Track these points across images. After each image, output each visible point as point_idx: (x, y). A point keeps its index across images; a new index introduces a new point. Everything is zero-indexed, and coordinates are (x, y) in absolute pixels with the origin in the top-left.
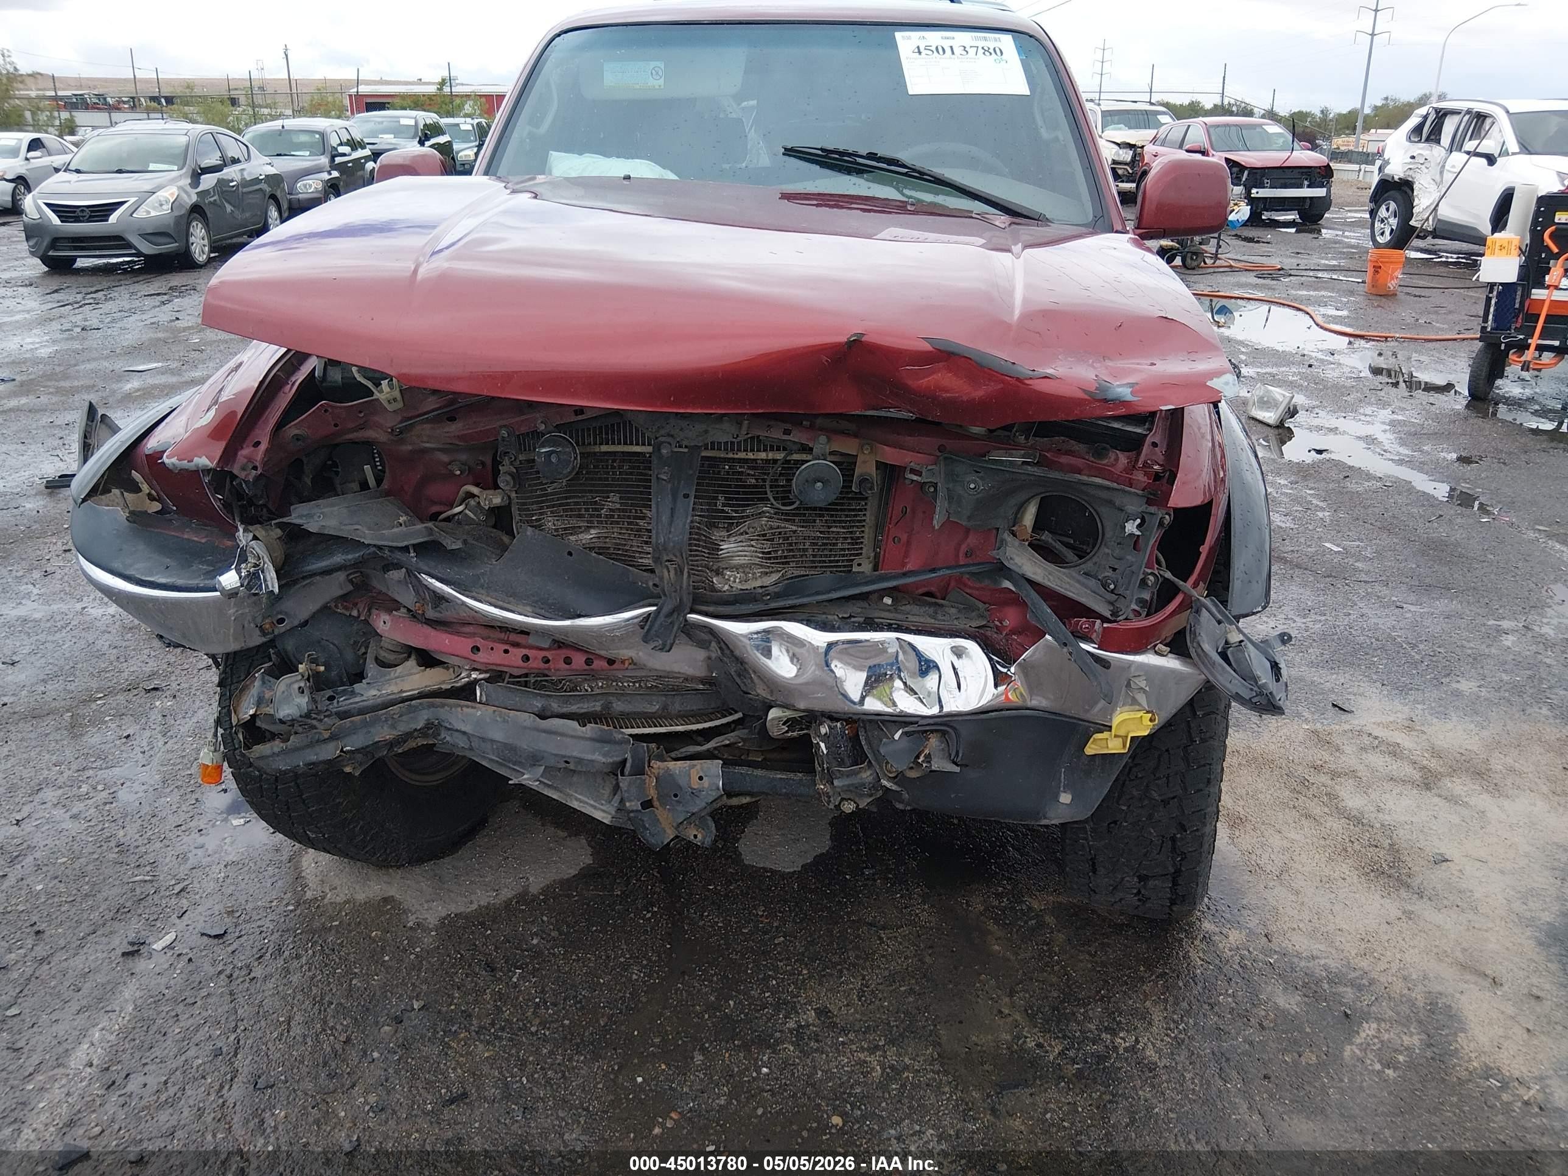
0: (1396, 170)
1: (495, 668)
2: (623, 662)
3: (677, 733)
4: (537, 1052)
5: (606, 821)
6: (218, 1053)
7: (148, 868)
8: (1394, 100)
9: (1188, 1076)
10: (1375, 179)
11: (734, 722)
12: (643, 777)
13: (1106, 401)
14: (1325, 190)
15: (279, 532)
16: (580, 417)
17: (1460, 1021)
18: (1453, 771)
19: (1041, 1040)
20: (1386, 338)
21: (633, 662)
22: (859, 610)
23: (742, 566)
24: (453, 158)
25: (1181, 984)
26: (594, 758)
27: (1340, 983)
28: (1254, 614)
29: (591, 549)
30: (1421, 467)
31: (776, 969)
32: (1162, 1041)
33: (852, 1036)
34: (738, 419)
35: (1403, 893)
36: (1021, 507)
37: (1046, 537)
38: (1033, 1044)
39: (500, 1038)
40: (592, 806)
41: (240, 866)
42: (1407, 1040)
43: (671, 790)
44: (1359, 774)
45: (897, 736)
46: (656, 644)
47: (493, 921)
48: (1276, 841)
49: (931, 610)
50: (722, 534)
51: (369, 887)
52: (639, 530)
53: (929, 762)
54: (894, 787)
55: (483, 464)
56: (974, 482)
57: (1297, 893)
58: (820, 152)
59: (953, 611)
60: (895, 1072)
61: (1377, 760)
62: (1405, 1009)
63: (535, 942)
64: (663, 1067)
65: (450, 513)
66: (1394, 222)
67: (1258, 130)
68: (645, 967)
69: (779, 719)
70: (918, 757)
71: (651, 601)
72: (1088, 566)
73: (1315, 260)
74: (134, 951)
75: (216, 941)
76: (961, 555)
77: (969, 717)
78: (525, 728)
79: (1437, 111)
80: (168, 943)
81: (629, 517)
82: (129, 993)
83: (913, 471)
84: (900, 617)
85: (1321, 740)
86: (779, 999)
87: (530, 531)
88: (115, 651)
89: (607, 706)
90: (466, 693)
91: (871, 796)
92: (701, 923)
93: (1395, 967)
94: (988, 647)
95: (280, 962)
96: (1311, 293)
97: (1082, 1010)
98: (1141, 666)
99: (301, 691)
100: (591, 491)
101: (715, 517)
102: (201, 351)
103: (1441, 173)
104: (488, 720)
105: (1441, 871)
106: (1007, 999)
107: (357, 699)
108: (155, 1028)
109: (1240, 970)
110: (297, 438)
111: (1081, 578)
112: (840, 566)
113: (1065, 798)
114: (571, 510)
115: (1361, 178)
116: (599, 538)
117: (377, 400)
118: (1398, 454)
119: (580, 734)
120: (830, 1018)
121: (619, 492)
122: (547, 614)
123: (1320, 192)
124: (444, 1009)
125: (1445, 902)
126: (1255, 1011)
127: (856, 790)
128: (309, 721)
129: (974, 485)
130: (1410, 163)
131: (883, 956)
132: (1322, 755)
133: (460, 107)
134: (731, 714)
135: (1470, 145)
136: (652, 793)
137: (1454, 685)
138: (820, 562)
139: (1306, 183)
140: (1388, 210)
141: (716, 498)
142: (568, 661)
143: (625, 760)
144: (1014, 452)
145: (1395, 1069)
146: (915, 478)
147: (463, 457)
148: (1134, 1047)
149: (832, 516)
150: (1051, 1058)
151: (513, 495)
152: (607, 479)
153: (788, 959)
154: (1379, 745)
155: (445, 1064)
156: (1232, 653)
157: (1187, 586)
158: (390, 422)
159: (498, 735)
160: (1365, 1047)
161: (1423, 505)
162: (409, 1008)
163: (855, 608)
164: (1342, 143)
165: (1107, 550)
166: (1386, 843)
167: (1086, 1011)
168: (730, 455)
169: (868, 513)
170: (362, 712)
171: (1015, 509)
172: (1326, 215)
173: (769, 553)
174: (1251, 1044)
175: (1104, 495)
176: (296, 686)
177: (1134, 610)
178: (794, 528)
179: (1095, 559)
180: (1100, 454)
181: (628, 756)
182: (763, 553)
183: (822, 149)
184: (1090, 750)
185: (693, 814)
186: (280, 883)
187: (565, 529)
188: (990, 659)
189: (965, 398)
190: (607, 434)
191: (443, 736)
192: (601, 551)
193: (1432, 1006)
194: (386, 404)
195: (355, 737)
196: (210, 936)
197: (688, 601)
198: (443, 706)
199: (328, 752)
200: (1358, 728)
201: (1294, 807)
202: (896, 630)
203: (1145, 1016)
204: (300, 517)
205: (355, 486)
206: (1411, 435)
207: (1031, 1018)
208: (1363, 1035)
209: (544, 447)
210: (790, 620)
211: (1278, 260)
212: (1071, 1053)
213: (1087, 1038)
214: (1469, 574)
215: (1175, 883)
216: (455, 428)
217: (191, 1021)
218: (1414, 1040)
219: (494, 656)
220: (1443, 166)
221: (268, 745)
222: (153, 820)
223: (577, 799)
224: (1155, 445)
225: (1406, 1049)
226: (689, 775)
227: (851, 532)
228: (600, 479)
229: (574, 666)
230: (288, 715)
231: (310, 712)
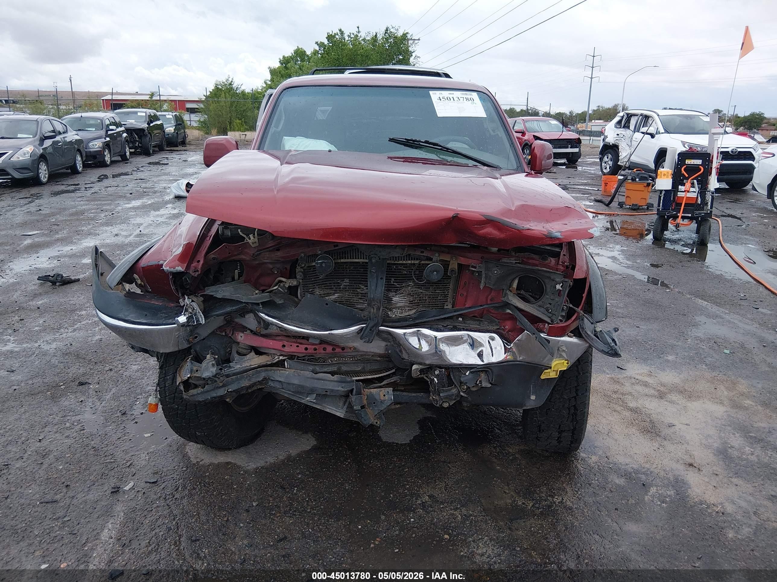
0: (611, 140)
1: (291, 354)
2: (350, 348)
3: (367, 379)
4: (313, 519)
5: (342, 417)
6: (170, 529)
7: (110, 457)
8: (602, 107)
9: (585, 511)
10: (601, 144)
11: (391, 374)
12: (361, 396)
13: (551, 238)
14: (578, 149)
15: (202, 299)
16: (336, 248)
17: (688, 485)
18: (671, 391)
19: (524, 501)
20: (614, 214)
21: (355, 348)
22: (450, 323)
23: (401, 307)
24: (164, 132)
25: (576, 477)
26: (338, 389)
27: (639, 473)
28: (602, 321)
29: (336, 302)
30: (637, 269)
31: (408, 481)
32: (573, 498)
33: (445, 504)
34: (403, 247)
35: (658, 438)
36: (513, 280)
37: (522, 292)
38: (521, 503)
39: (295, 515)
40: (335, 410)
41: (155, 454)
42: (669, 493)
43: (372, 401)
44: (633, 394)
45: (467, 374)
46: (366, 340)
47: (279, 470)
48: (604, 421)
49: (478, 323)
50: (393, 294)
51: (218, 458)
52: (358, 293)
53: (481, 383)
54: (465, 396)
55: (286, 269)
56: (497, 271)
57: (616, 440)
58: (405, 140)
59: (486, 323)
60: (466, 517)
61: (639, 388)
62: (666, 482)
63: (300, 476)
64: (369, 521)
65: (271, 289)
66: (611, 163)
67: (547, 122)
68: (351, 484)
69: (417, 369)
70: (477, 382)
71: (363, 322)
72: (540, 303)
73: (577, 180)
74: (116, 491)
75: (154, 485)
76: (488, 300)
77: (496, 365)
78: (308, 378)
79: (628, 114)
80: (131, 486)
81: (353, 288)
82: (120, 509)
83: (473, 267)
84: (466, 325)
85: (616, 381)
86: (412, 493)
87: (309, 295)
88: (62, 364)
89: (339, 369)
90: (280, 364)
91: (455, 399)
92: (370, 465)
93: (659, 466)
94: (502, 337)
95: (187, 492)
96: (578, 195)
97: (538, 489)
98: (563, 341)
99: (213, 365)
100: (336, 278)
101: (390, 287)
102: (58, 225)
103: (631, 141)
104: (291, 375)
105: (672, 430)
106: (507, 487)
107: (232, 369)
108: (137, 521)
109: (599, 471)
110: (214, 259)
111: (537, 308)
112: (438, 306)
113: (533, 397)
114: (328, 286)
115: (591, 143)
116: (339, 297)
117: (248, 242)
118: (627, 264)
119: (332, 379)
120: (435, 498)
121: (349, 278)
122: (318, 329)
123: (576, 150)
124: (267, 505)
125: (675, 441)
126: (607, 485)
127: (449, 398)
128: (215, 379)
129: (496, 272)
130: (616, 137)
131: (452, 474)
132: (617, 387)
133: (161, 107)
134: (389, 371)
135: (644, 129)
136: (365, 402)
137: (666, 358)
138: (431, 304)
139: (570, 146)
140: (608, 158)
141: (391, 280)
142: (325, 349)
143: (353, 389)
144: (511, 259)
145: (666, 503)
146: (474, 269)
147: (278, 266)
148: (562, 501)
149: (436, 286)
150: (529, 508)
151: (301, 281)
152: (343, 273)
153: (411, 477)
154: (639, 382)
155: (274, 526)
156: (599, 334)
157: (578, 310)
158: (252, 252)
159: (296, 382)
160: (653, 496)
161: (641, 285)
162: (251, 506)
163: (447, 323)
164: (581, 126)
165: (548, 297)
166: (648, 420)
167: (540, 489)
168: (396, 262)
169: (451, 284)
170: (234, 374)
171: (510, 282)
172: (579, 160)
173: (412, 301)
174: (608, 497)
175: (548, 275)
176: (211, 363)
177: (560, 320)
178: (421, 291)
179: (543, 300)
180: (545, 259)
181: (354, 387)
182: (409, 301)
183: (405, 139)
184: (543, 377)
185: (381, 411)
186: (176, 459)
187: (324, 294)
188: (503, 342)
189: (497, 238)
190: (343, 255)
191: (269, 384)
192: (341, 302)
193: (677, 480)
194: (251, 244)
195: (233, 385)
196: (150, 483)
197: (380, 321)
198: (271, 370)
199: (221, 392)
200: (630, 376)
201: (609, 408)
202: (467, 330)
203: (564, 490)
204: (213, 292)
205: (230, 279)
206: (631, 256)
207: (518, 493)
208: (651, 492)
209: (319, 260)
210: (423, 328)
211: (561, 180)
212: (537, 506)
213: (542, 499)
214: (665, 313)
215: (573, 434)
216: (279, 254)
217: (153, 517)
218: (671, 492)
219: (292, 348)
220: (632, 139)
221: (196, 390)
222: (106, 436)
223: (328, 408)
224: (564, 255)
225: (669, 496)
226: (380, 395)
227: (444, 292)
228: (341, 273)
229: (327, 351)
230: (208, 376)
231: (216, 374)
